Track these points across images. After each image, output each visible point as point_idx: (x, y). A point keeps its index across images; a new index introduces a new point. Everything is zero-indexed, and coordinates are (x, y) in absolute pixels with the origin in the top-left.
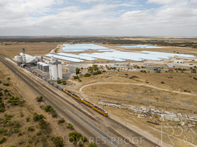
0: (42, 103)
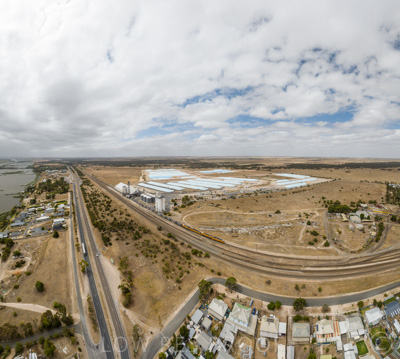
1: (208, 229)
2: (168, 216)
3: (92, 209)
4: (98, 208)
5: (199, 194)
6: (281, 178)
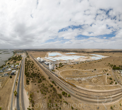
1: (69, 79)
2: (53, 72)
3: (26, 67)
4: (29, 66)
5: (65, 62)
6: (92, 56)
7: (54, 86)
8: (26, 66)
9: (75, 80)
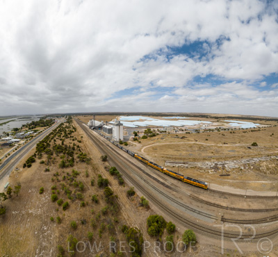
0: (107, 164)
1: (177, 165)
2: (123, 146)
5: (162, 129)
7: (114, 186)
8: (52, 133)
9: (201, 169)
